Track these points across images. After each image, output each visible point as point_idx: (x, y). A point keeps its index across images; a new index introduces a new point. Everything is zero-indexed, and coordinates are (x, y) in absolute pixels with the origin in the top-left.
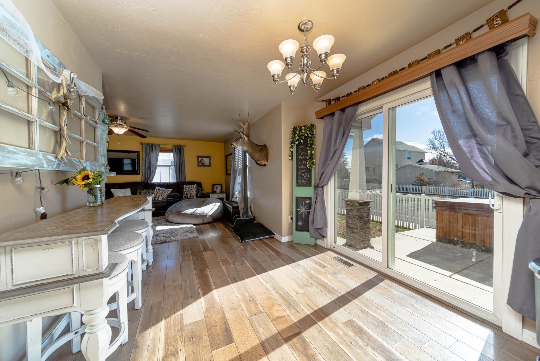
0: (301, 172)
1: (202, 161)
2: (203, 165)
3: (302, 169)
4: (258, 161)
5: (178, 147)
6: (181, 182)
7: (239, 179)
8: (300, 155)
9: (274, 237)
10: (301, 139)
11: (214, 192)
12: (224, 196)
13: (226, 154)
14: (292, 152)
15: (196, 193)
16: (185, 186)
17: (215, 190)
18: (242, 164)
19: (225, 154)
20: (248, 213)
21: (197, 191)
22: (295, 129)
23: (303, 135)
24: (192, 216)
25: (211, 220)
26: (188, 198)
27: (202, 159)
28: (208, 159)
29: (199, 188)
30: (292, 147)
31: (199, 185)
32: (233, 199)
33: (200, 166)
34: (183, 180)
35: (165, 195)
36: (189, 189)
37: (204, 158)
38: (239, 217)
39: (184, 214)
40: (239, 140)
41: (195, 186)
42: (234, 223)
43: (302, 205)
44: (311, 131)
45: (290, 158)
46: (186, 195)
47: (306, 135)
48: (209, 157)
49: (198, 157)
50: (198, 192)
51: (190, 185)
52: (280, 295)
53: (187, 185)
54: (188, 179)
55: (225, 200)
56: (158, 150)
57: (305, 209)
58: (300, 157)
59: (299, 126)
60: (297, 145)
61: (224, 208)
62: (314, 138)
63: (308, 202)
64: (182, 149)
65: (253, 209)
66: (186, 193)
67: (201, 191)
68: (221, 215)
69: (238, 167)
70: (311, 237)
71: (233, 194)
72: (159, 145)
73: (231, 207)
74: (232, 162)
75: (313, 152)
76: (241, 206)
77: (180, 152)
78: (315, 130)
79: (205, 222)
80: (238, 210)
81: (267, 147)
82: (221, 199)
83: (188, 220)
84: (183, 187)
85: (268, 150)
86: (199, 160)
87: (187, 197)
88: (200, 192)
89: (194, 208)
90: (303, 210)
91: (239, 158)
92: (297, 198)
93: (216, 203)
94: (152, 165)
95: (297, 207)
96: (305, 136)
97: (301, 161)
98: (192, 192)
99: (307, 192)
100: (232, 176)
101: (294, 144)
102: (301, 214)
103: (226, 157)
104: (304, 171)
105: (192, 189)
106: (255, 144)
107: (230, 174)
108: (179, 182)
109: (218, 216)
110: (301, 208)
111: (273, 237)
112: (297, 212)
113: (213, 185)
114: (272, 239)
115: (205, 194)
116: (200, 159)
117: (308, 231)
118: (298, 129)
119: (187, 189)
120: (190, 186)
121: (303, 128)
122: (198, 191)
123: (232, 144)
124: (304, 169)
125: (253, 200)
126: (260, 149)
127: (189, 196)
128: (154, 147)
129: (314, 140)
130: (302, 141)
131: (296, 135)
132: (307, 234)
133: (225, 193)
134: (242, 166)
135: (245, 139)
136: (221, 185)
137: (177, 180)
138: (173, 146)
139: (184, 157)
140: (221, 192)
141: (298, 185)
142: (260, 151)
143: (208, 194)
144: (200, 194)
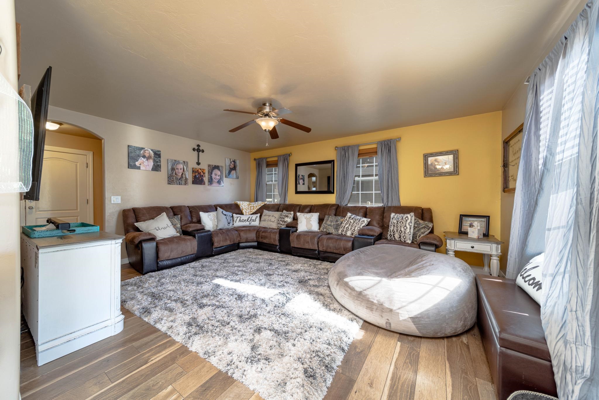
5: (386, 143)
11: (461, 234)
13: (507, 137)
15: (412, 231)
16: (392, 215)
17: (465, 229)
19: (502, 134)
21: (414, 227)
26: (395, 240)
29: (422, 221)
31: (424, 214)
34: (394, 202)
35: (356, 229)
36: (398, 222)
41: (412, 216)
46: (392, 234)
48: (455, 154)
49: (426, 156)
50: (418, 230)
51: (403, 213)
53: (397, 213)
56: (356, 154)
64: (392, 147)
66: (392, 229)
67: (424, 227)
72: (359, 146)
77: (390, 151)
84: (390, 217)
87: (394, 237)
88: (422, 231)
98: (402, 229)
103: (506, 143)
105: (404, 223)
107: (514, 189)
108: (386, 206)
113: (463, 216)
115: (435, 237)
119: (395, 221)
120: (401, 215)
122: (417, 228)
127: (397, 235)
128: (350, 150)
136: (488, 218)
137: (383, 203)
138: (379, 143)
139: (397, 159)
140: (485, 238)
144: (422, 235)
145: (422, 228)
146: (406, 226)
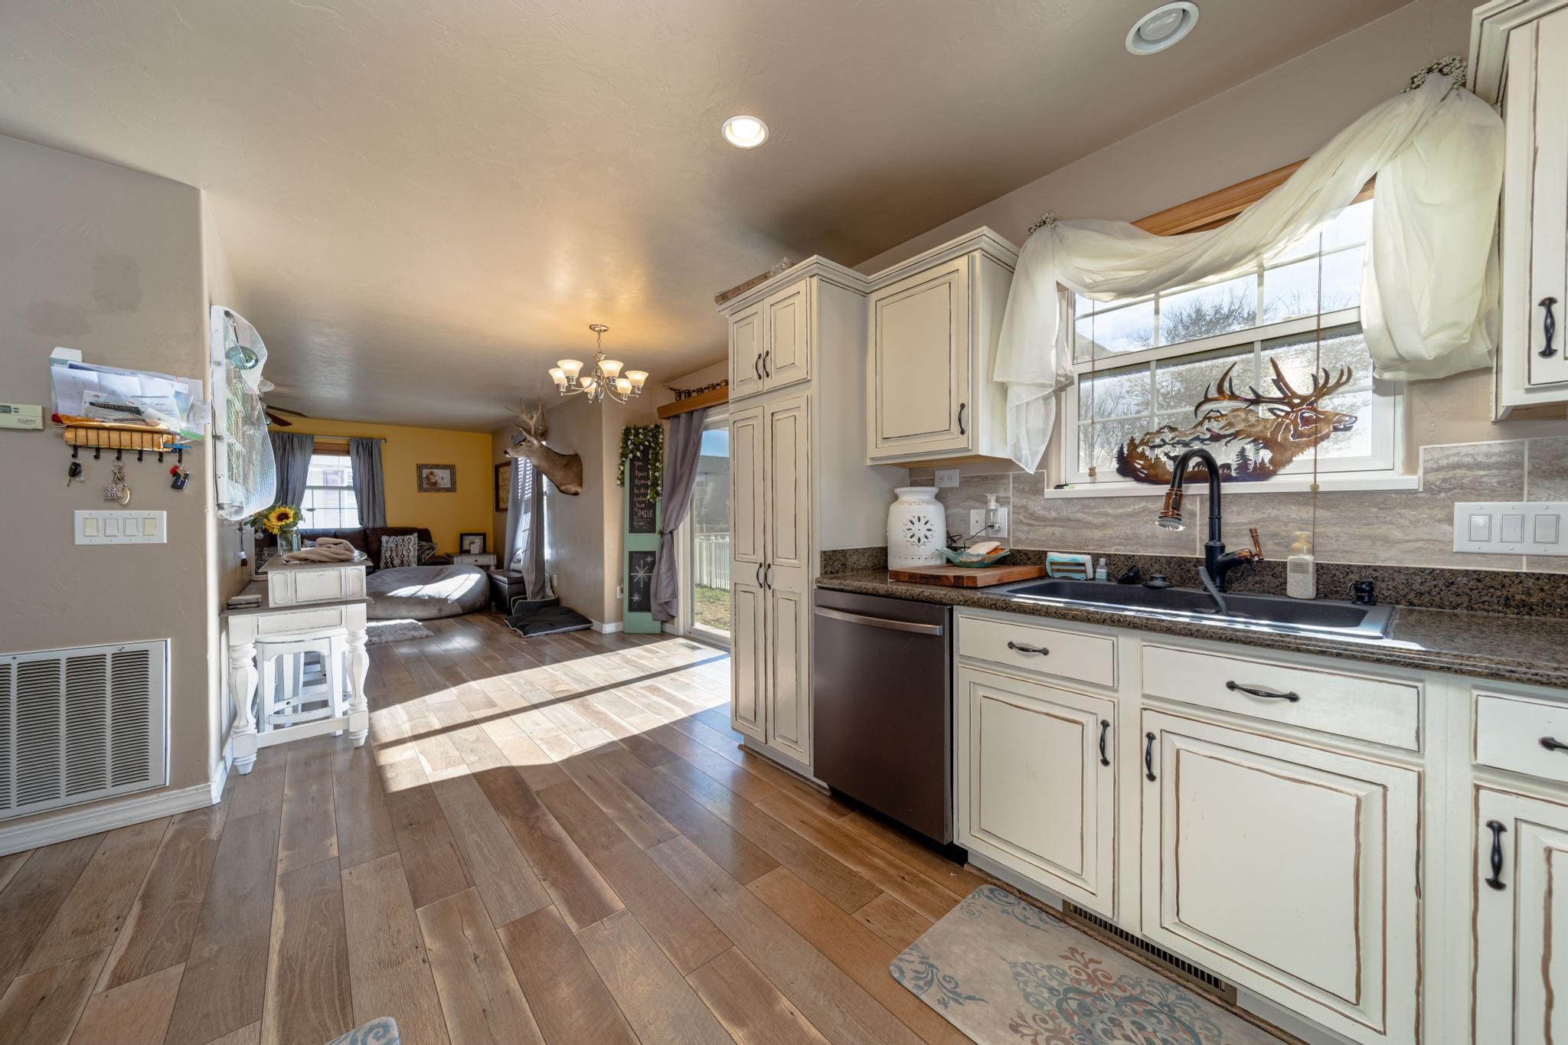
0: (639, 508)
1: (432, 477)
2: (434, 487)
3: (640, 503)
4: (561, 485)
5: (364, 442)
6: (374, 530)
7: (525, 521)
8: (637, 477)
9: (592, 628)
10: (639, 450)
11: (463, 552)
12: (490, 560)
13: (498, 463)
14: (623, 473)
15: (416, 554)
16: (384, 539)
17: (466, 547)
18: (533, 488)
19: (493, 463)
20: (544, 592)
21: (418, 550)
22: (627, 432)
23: (641, 444)
24: (414, 601)
25: (459, 610)
26: (394, 566)
27: (432, 473)
28: (448, 471)
29: (424, 543)
30: (623, 463)
31: (424, 535)
32: (513, 566)
33: (426, 490)
34: (379, 524)
36: (397, 546)
37: (435, 471)
38: (526, 598)
39: (392, 597)
40: (521, 445)
41: (414, 537)
42: (513, 612)
43: (640, 567)
44: (655, 437)
45: (619, 482)
46: (389, 560)
47: (647, 443)
48: (452, 468)
49: (420, 467)
50: (423, 553)
51: (400, 535)
52: (573, 678)
53: (390, 536)
54: (391, 522)
55: (492, 568)
56: (309, 448)
57: (646, 572)
58: (637, 481)
59: (635, 426)
60: (632, 461)
61: (492, 585)
62: (660, 450)
63: (649, 559)
64: (375, 448)
65: (555, 583)
66: (388, 554)
67: (429, 549)
68: (482, 599)
69: (523, 494)
70: (654, 620)
71: (513, 553)
72: (312, 436)
73: (506, 579)
74: (510, 481)
75: (657, 474)
76: (529, 579)
77: (371, 454)
78: (661, 436)
79: (443, 614)
80: (522, 585)
81: (580, 459)
82: (485, 568)
83: (404, 612)
84: (380, 542)
85: (582, 465)
86: (424, 475)
87: (392, 563)
88: (427, 552)
89: (414, 585)
90: (641, 574)
91: (525, 474)
92: (631, 554)
93: (470, 573)
94: (291, 486)
95: (631, 569)
96: (644, 445)
97: (639, 488)
98: (405, 553)
99: (647, 542)
100: (510, 514)
101: (626, 457)
102: (638, 582)
103: (497, 469)
104: (643, 505)
105: (407, 545)
106: (555, 452)
107: (506, 510)
108: (368, 528)
109: (475, 603)
110: (638, 572)
111: (588, 629)
112: (631, 578)
113: (462, 536)
114: (587, 631)
115: (441, 557)
116: (425, 472)
117: (649, 610)
118: (633, 432)
119: (393, 545)
120: (399, 537)
121: (641, 431)
122: (421, 550)
123: (506, 453)
124: (644, 502)
125: (557, 564)
126: (564, 462)
127: (397, 562)
128: (296, 440)
129: (661, 452)
130: (638, 454)
131: (629, 442)
132: (646, 616)
133: (493, 554)
134: (533, 492)
135: (534, 444)
136: (484, 535)
137: (361, 524)
138: (352, 438)
139: (381, 466)
140: (484, 551)
141: (633, 530)
142: (566, 466)
143: (447, 558)
144: (427, 557)
145: (426, 550)
146: (409, 549)
